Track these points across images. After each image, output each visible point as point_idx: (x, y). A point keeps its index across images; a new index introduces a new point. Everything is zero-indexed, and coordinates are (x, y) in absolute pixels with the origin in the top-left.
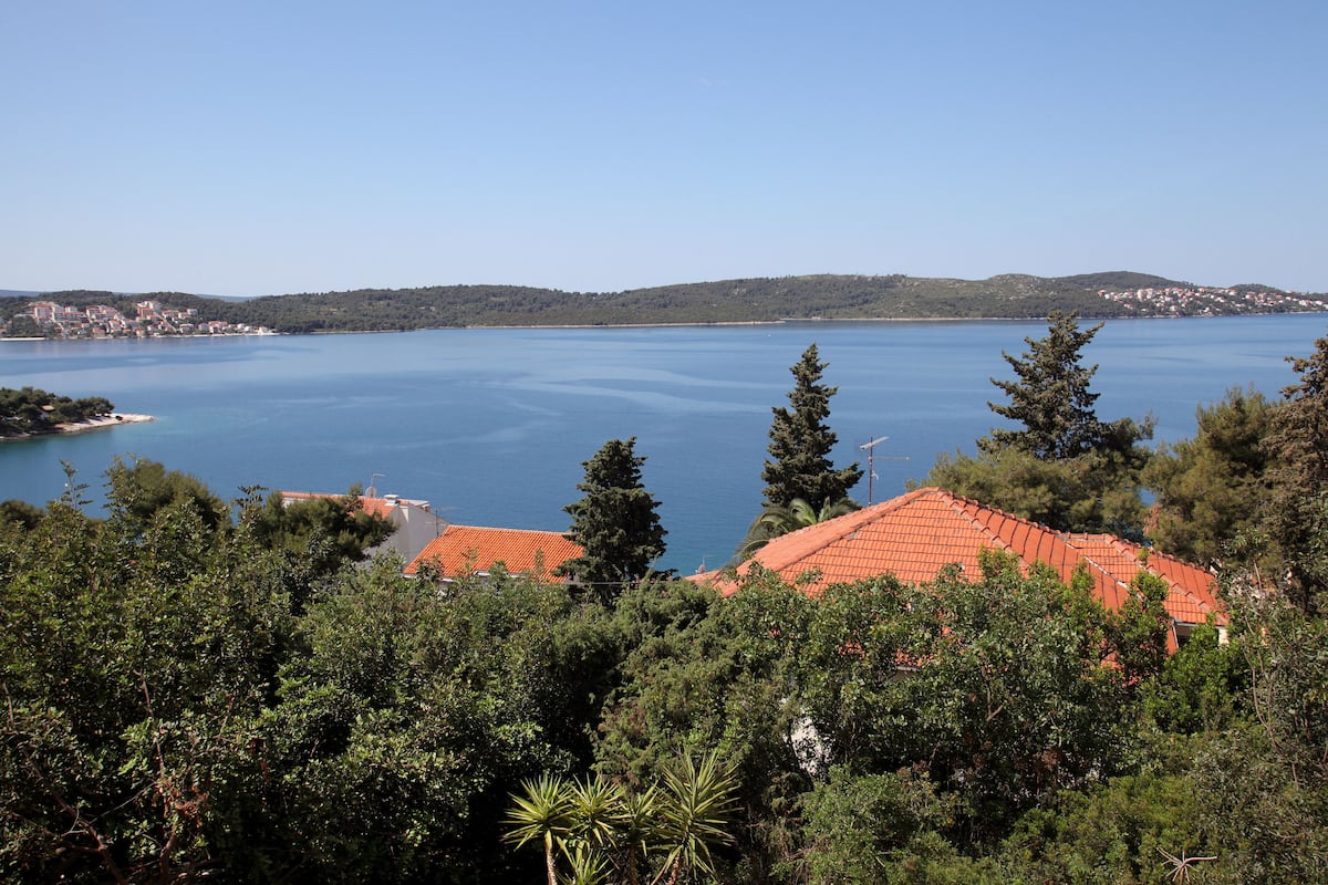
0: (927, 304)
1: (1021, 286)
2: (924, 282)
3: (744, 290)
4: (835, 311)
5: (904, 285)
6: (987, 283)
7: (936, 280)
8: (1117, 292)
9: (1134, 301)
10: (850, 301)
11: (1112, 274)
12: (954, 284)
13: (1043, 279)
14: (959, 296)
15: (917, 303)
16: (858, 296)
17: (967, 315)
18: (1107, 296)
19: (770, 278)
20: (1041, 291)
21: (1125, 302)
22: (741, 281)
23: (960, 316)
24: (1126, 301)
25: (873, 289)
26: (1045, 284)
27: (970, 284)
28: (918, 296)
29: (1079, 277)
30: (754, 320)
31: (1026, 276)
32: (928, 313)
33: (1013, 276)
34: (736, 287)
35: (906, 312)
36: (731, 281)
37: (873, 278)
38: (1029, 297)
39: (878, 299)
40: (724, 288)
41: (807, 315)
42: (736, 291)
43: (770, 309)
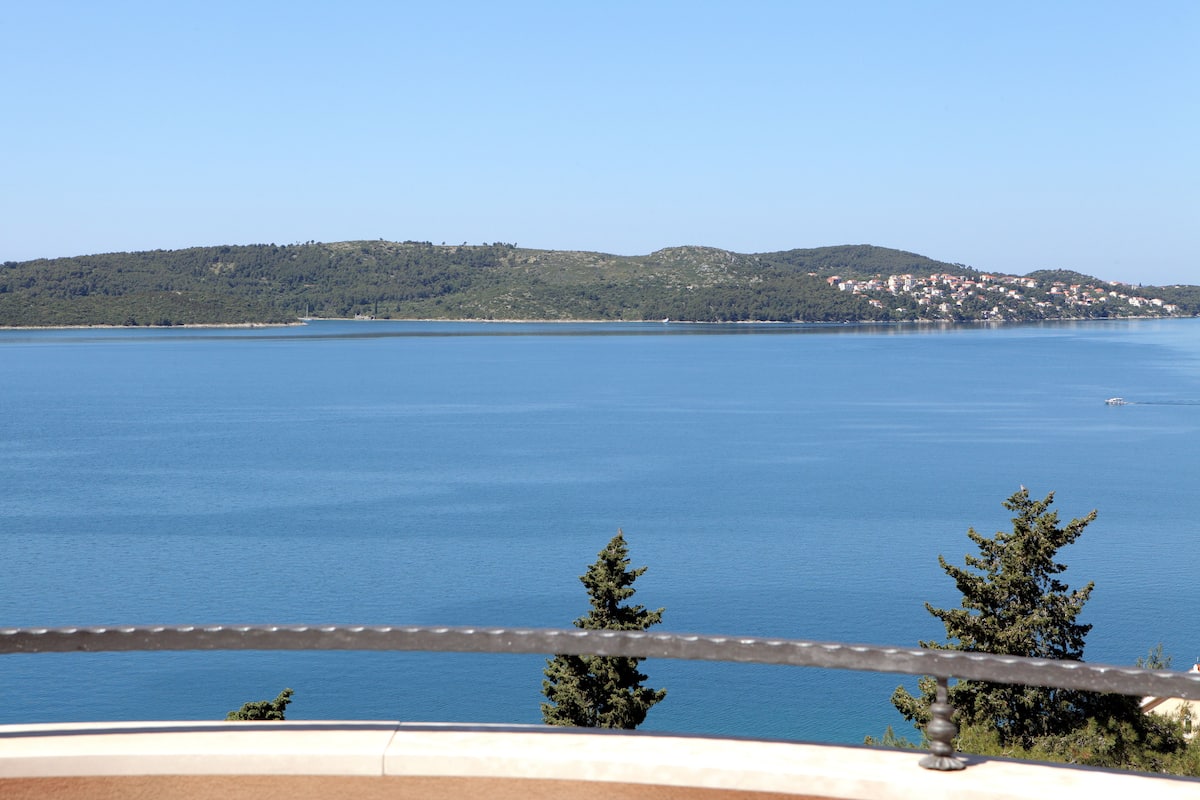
0: (552, 295)
1: (705, 267)
2: (546, 256)
3: (231, 266)
4: (394, 305)
5: (512, 262)
6: (650, 261)
7: (567, 255)
8: (857, 280)
9: (884, 295)
10: (421, 289)
11: (847, 249)
12: (596, 260)
13: (739, 256)
14: (605, 282)
15: (535, 293)
16: (435, 279)
17: (618, 315)
18: (842, 287)
19: (278, 245)
20: (738, 277)
21: (871, 297)
22: (226, 250)
23: (608, 316)
24: (871, 294)
25: (459, 268)
26: (741, 263)
27: (623, 262)
28: (536, 282)
29: (796, 253)
30: (252, 320)
31: (712, 251)
32: (554, 312)
33: (691, 250)
34: (216, 260)
35: (517, 309)
36: (208, 249)
37: (460, 249)
38: (719, 287)
39: (468, 285)
40: (195, 261)
41: (344, 313)
42: (217, 268)
43: (280, 299)
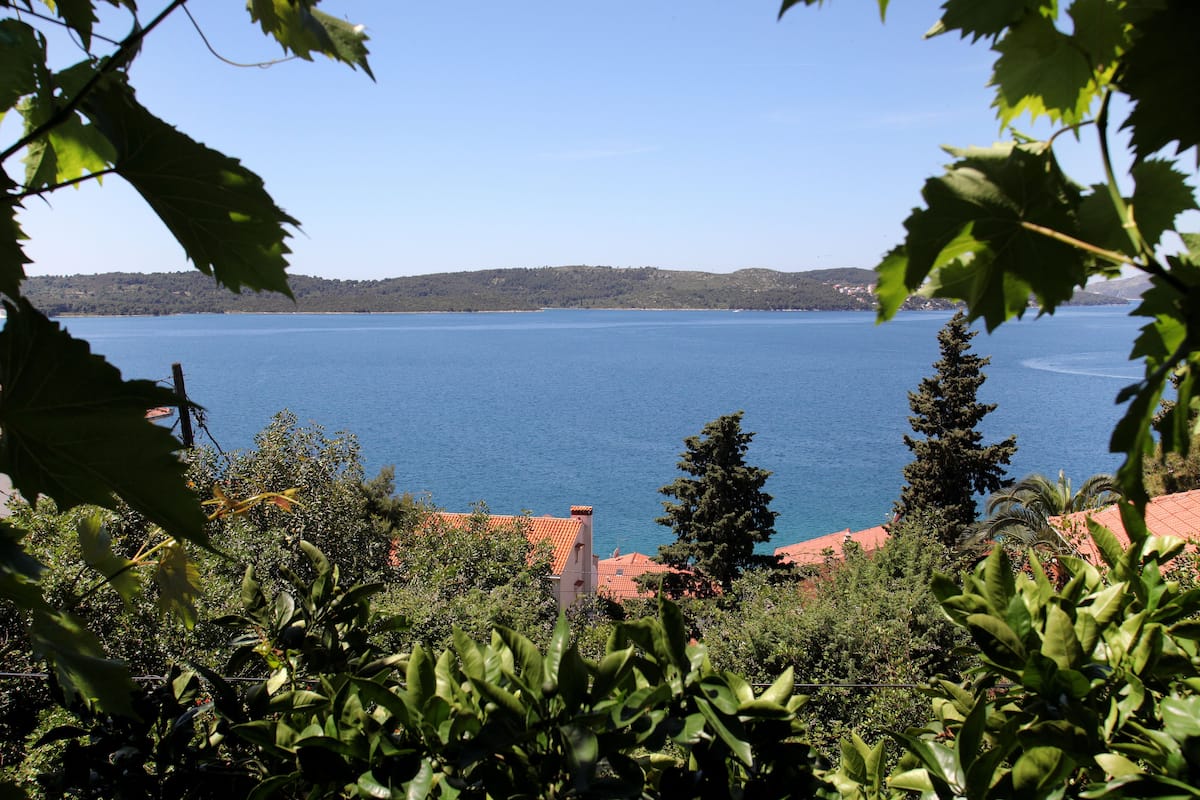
0: (679, 295)
1: (764, 279)
2: (674, 274)
3: (503, 280)
4: (591, 301)
5: (656, 277)
6: (733, 277)
7: (686, 273)
8: (850, 287)
9: (866, 296)
10: (606, 292)
11: (843, 270)
12: (702, 277)
13: (783, 273)
14: (708, 288)
15: (669, 294)
16: (613, 287)
17: (715, 306)
18: (841, 291)
19: (528, 268)
20: (783, 285)
22: (500, 271)
23: (709, 307)
24: (858, 295)
25: (627, 281)
26: (784, 277)
27: (718, 277)
28: (669, 288)
29: (814, 272)
30: (514, 309)
31: (768, 271)
32: (680, 304)
33: (756, 270)
34: (495, 277)
35: (659, 303)
36: (490, 271)
37: (627, 270)
38: (771, 290)
39: (632, 289)
40: (484, 277)
41: (564, 305)
42: (495, 281)
43: (529, 298)
